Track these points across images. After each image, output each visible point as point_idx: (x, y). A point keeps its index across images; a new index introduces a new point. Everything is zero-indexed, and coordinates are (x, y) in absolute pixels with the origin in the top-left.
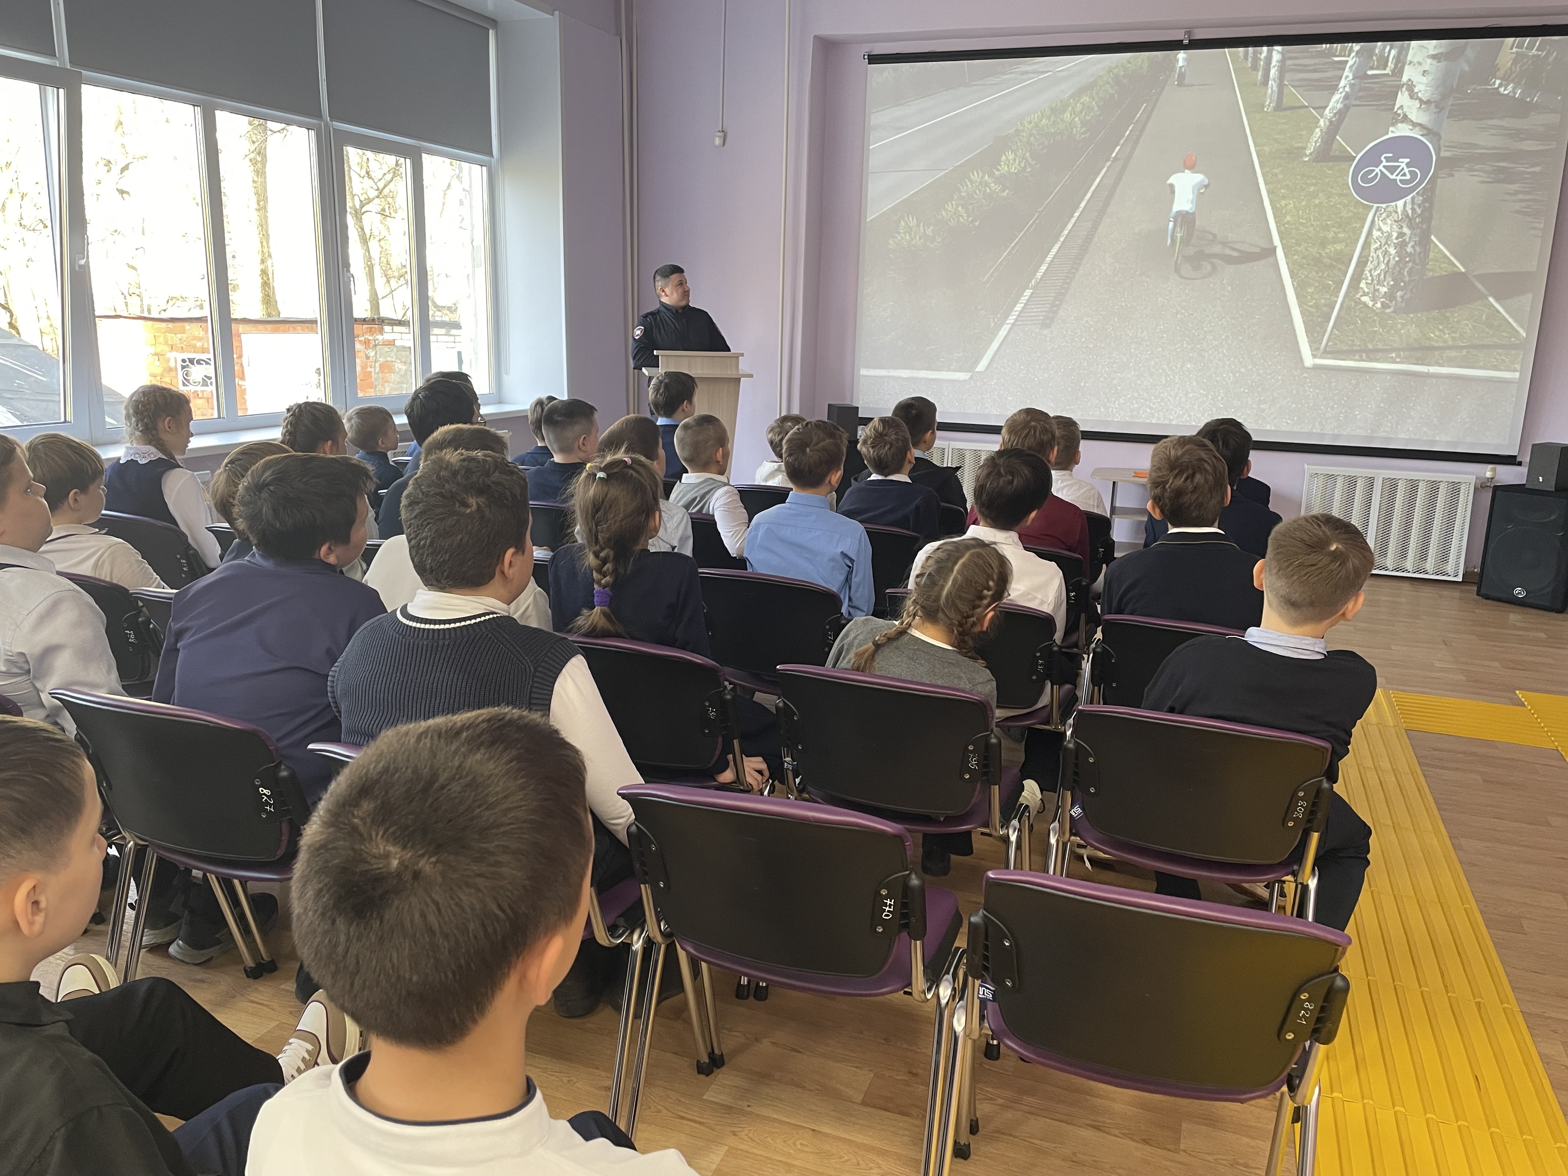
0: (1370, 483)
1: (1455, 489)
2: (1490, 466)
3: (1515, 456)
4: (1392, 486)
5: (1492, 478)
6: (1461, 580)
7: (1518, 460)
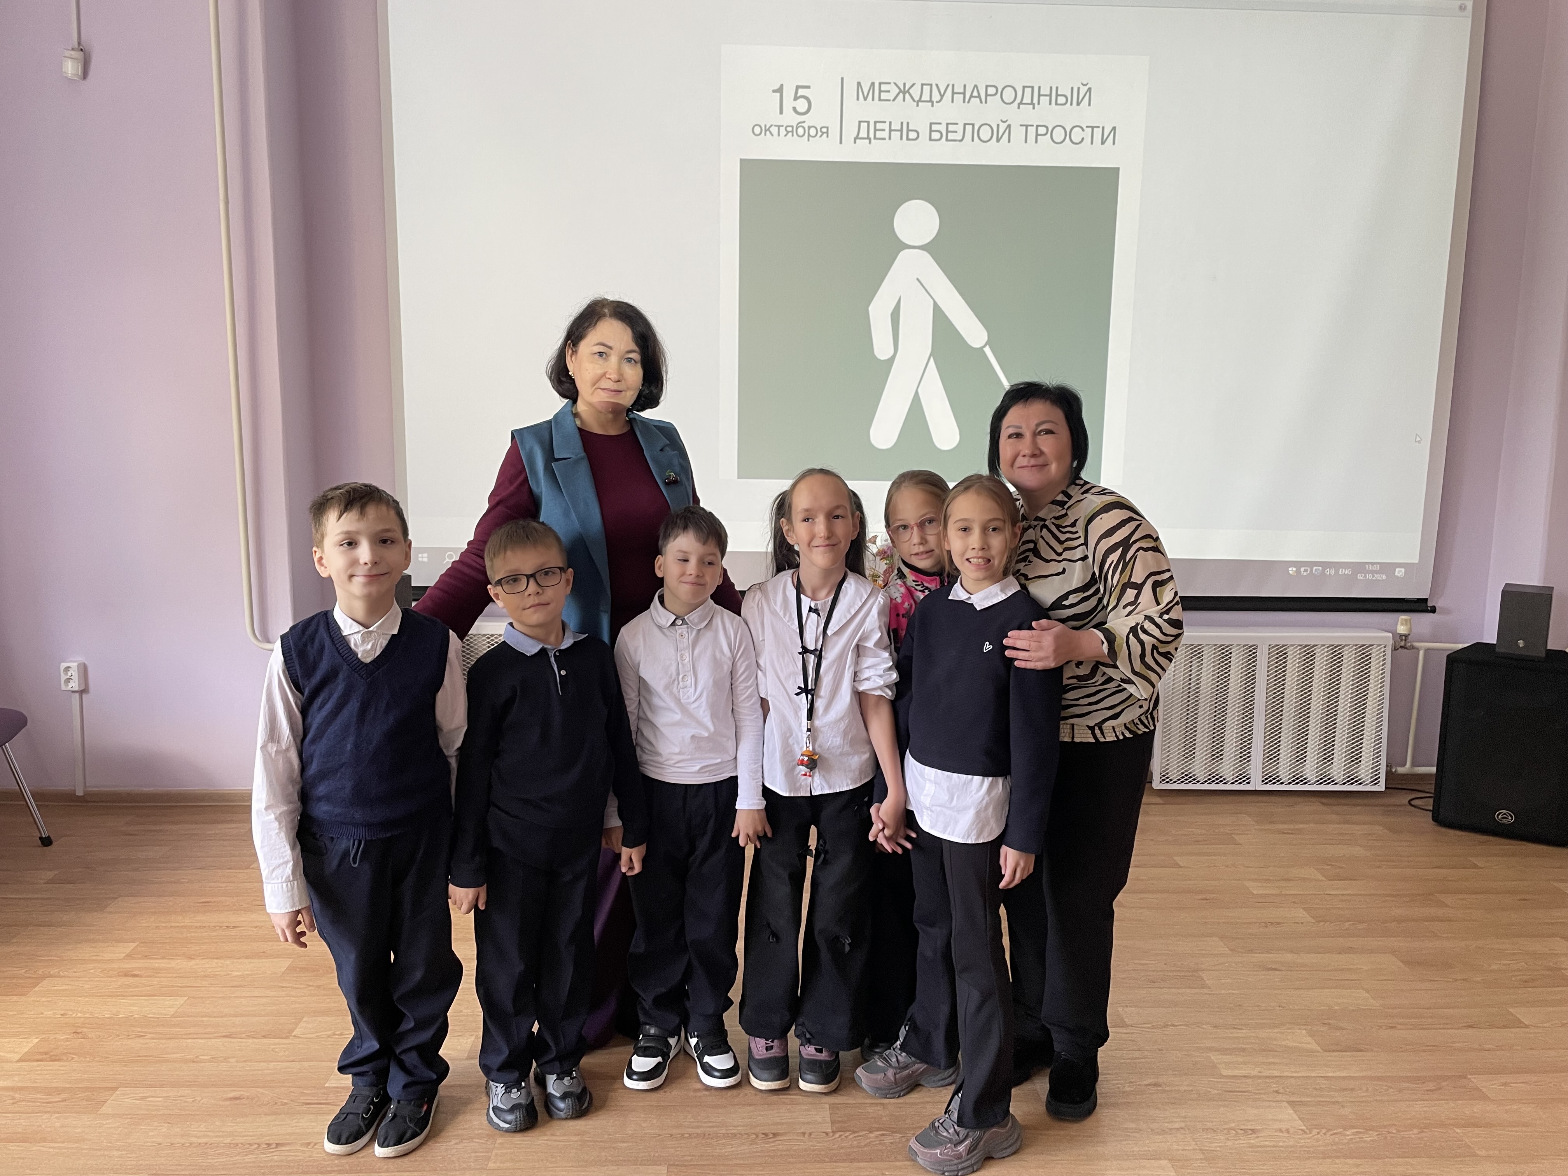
0: (1252, 652)
1: (1364, 653)
2: (1403, 617)
3: (1425, 600)
4: (1280, 653)
5: (1406, 636)
6: (1383, 789)
7: (1430, 604)
